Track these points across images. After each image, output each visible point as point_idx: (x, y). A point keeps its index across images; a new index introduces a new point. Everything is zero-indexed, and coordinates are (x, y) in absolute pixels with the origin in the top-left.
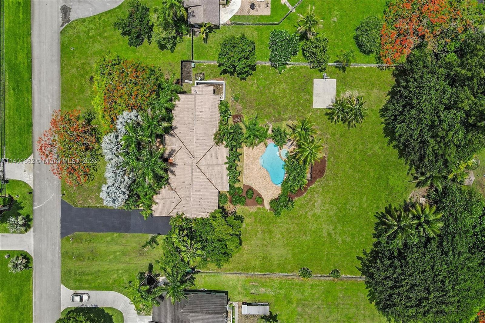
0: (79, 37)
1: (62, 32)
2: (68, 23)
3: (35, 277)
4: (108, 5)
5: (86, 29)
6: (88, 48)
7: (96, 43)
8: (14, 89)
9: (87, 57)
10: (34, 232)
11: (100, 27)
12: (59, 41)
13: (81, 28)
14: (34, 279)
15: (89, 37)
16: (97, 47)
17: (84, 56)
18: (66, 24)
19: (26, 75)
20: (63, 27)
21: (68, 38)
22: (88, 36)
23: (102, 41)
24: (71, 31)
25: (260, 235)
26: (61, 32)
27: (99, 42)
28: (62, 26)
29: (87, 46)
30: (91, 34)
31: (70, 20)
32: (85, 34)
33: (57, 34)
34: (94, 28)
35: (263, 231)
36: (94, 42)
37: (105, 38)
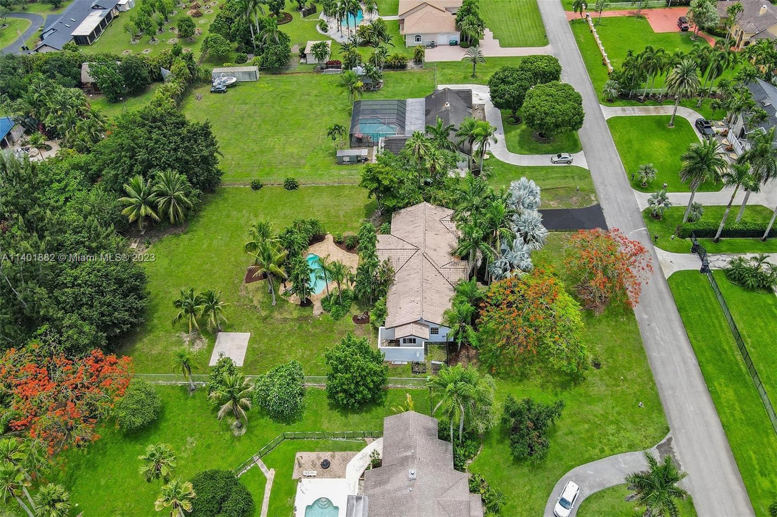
0: (634, 422)
1: (666, 431)
2: (660, 443)
3: (623, 173)
4: (591, 471)
6: (613, 407)
7: (601, 415)
8: (725, 351)
9: (612, 394)
10: (638, 208)
11: (600, 438)
12: (668, 416)
13: (635, 437)
14: (624, 171)
15: (617, 423)
16: (597, 408)
17: (617, 395)
18: (662, 442)
19: (710, 368)
23: (591, 417)
25: (341, 213)
26: (668, 430)
27: (595, 415)
28: (670, 440)
29: (617, 409)
31: (657, 448)
32: (624, 427)
33: (676, 426)
34: (611, 436)
35: (338, 217)
36: (605, 416)
37: (588, 421)
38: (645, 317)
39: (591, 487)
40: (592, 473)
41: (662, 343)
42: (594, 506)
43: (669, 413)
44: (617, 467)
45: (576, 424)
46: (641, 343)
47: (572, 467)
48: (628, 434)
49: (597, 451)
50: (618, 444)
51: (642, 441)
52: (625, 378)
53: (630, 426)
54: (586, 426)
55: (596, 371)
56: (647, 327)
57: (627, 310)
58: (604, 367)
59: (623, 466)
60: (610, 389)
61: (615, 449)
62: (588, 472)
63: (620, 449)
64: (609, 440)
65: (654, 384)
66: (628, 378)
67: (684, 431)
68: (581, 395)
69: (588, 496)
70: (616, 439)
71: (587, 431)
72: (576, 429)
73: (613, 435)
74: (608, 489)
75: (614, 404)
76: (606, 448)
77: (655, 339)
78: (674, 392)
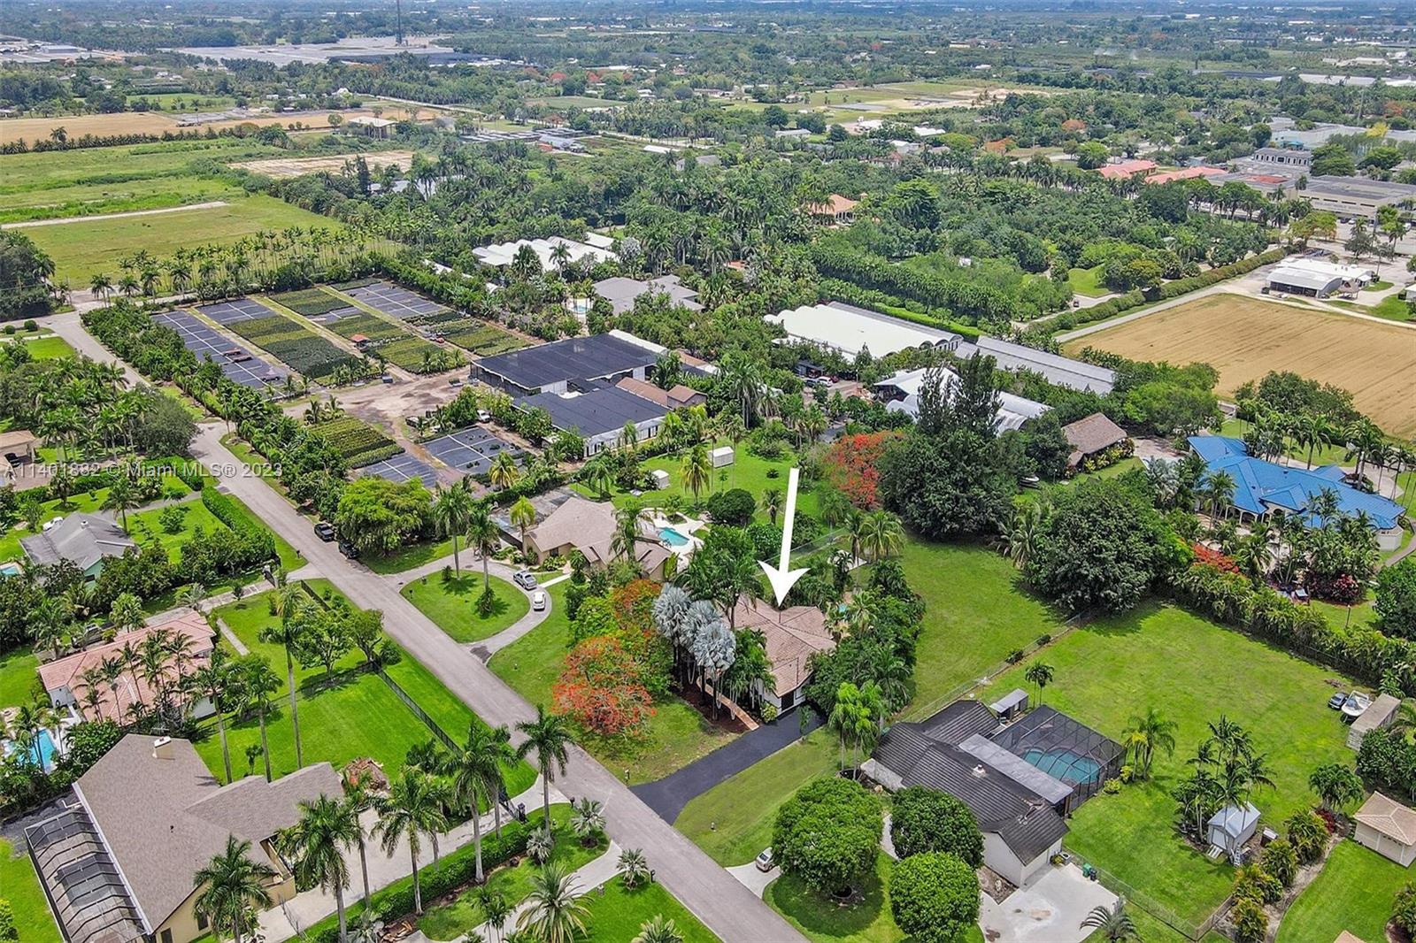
0: (516, 658)
1: (489, 665)
2: (491, 657)
5: (520, 649)
6: (536, 658)
7: (543, 651)
12: (491, 672)
18: (489, 658)
20: (487, 662)
21: (501, 665)
22: (528, 652)
24: (500, 660)
26: (487, 666)
28: (484, 662)
29: (533, 659)
30: (530, 649)
31: (492, 653)
32: (522, 652)
36: (540, 651)
40: (532, 623)
42: (521, 612)
43: (491, 675)
44: (515, 633)
48: (517, 651)
49: (535, 634)
50: (521, 643)
51: (505, 651)
52: (537, 679)
53: (518, 655)
54: (550, 641)
59: (512, 635)
61: (522, 640)
62: (534, 622)
63: (519, 641)
64: (529, 642)
65: (510, 687)
66: (535, 680)
69: (528, 613)
70: (523, 645)
71: (548, 639)
73: (528, 645)
75: (536, 660)
76: (529, 637)
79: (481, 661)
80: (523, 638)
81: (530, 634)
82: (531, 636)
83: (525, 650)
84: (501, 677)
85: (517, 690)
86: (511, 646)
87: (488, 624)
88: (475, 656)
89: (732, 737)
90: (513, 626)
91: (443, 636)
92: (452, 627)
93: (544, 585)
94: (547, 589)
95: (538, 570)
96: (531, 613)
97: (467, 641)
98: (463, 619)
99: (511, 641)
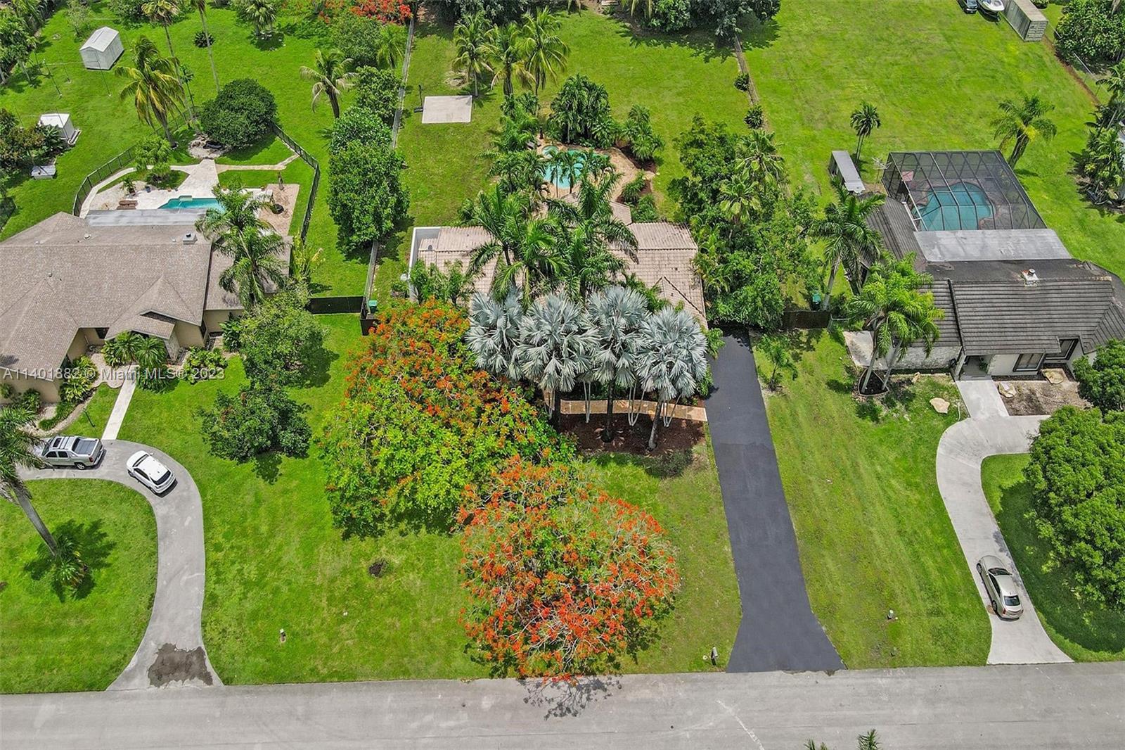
0: (254, 616)
1: (226, 676)
2: (206, 656)
4: (190, 522)
5: (237, 591)
6: (289, 583)
7: (279, 559)
9: (314, 586)
12: (252, 688)
13: (228, 612)
15: (260, 583)
16: (292, 555)
17: (311, 597)
18: (208, 663)
20: (214, 675)
21: (248, 655)
22: (257, 584)
23: (279, 539)
24: (232, 645)
26: (227, 682)
27: (280, 548)
28: (208, 679)
29: (285, 589)
30: (253, 576)
31: (200, 648)
32: (249, 595)
33: (230, 699)
34: (239, 567)
36: (276, 564)
38: (486, 703)
39: (166, 518)
40: (186, 523)
41: (414, 725)
42: (137, 518)
43: (258, 693)
44: (186, 567)
45: (273, 513)
46: (419, 674)
47: (203, 495)
48: (235, 600)
49: (220, 539)
50: (222, 577)
51: (217, 621)
52: (343, 621)
53: (249, 606)
54: (264, 529)
55: (364, 565)
56: (458, 699)
57: (504, 665)
58: (370, 582)
59: (185, 578)
60: (326, 585)
61: (215, 570)
62: (189, 518)
63: (214, 578)
64: (233, 563)
65: (323, 681)
66: (345, 627)
67: (218, 714)
68: (322, 528)
69: (155, 512)
70: (231, 577)
71: (256, 529)
72: (262, 511)
73: (240, 571)
74: (156, 546)
75: (294, 586)
76: (220, 555)
77: (427, 710)
78: (298, 719)
79: (199, 683)
80: (212, 565)
81: (211, 545)
82: (218, 548)
83: (247, 584)
84: (281, 680)
85: (345, 676)
86: (211, 601)
87: (109, 598)
88: (174, 686)
89: (700, 450)
90: (164, 558)
91: (47, 707)
92: (39, 669)
93: (111, 433)
94: (126, 434)
95: (60, 416)
96: (161, 508)
97: (117, 668)
98: (38, 630)
99: (197, 593)
